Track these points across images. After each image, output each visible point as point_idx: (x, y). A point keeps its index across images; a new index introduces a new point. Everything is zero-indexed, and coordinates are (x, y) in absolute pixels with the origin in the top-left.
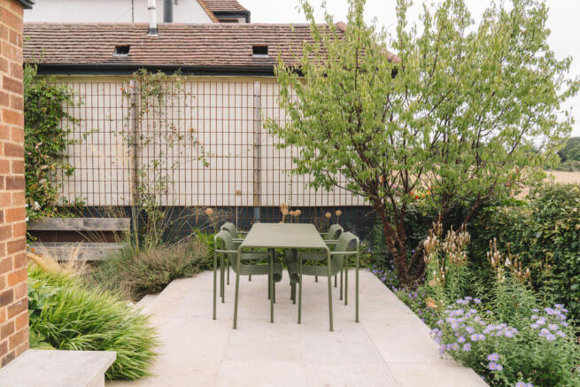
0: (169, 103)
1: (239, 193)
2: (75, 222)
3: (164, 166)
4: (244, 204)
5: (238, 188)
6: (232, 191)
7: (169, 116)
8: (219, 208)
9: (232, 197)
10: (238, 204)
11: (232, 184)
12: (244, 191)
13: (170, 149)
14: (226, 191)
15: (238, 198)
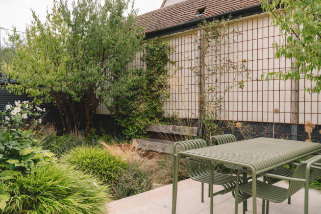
0: (222, 42)
1: (277, 111)
2: (168, 128)
3: (218, 90)
4: (282, 121)
5: (276, 107)
6: (271, 109)
7: (222, 52)
8: (247, 123)
9: (271, 115)
10: (276, 121)
11: (271, 104)
12: (282, 110)
13: (222, 77)
14: (265, 109)
15: (276, 115)
